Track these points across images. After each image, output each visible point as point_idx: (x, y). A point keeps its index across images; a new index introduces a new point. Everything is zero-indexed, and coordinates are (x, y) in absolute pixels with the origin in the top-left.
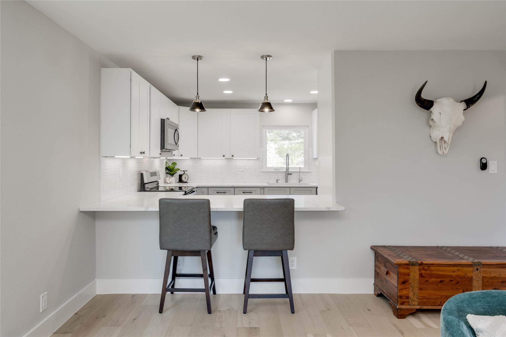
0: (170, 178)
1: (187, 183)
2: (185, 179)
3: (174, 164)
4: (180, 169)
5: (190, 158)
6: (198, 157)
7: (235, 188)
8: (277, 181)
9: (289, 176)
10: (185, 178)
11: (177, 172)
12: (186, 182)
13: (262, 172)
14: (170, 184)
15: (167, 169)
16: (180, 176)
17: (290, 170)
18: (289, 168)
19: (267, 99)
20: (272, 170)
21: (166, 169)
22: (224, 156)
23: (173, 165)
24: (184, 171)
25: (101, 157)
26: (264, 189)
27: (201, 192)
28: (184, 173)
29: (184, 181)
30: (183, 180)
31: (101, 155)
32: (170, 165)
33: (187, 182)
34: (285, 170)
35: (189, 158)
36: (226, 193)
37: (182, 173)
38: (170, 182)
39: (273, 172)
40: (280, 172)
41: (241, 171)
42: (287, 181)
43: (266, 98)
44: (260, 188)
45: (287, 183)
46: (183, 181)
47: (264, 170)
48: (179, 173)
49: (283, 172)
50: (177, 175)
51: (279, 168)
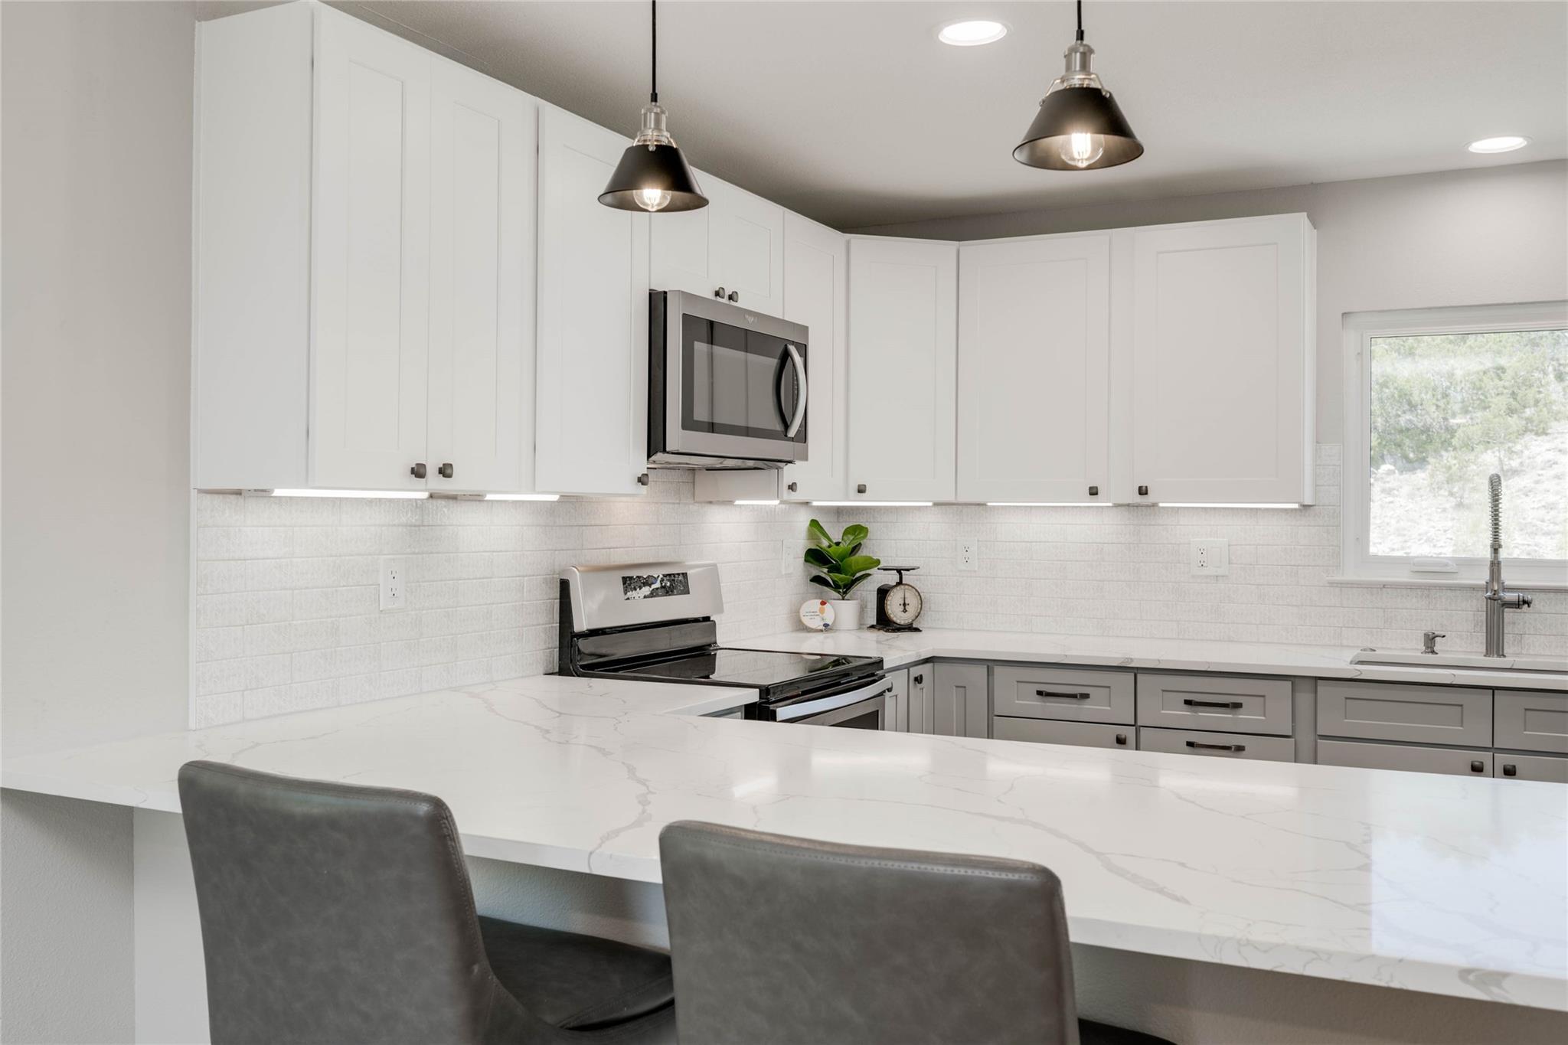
0: (823, 603)
1: (917, 630)
2: (905, 611)
3: (857, 531)
4: (878, 562)
5: (936, 504)
6: (961, 500)
7: (1139, 676)
8: (1430, 641)
9: (1509, 614)
10: (904, 605)
11: (869, 575)
12: (910, 628)
13: (1332, 584)
14: (821, 636)
15: (815, 556)
16: (883, 593)
17: (1509, 578)
18: (1502, 564)
19: (1085, 66)
20: (1404, 577)
21: (806, 561)
22: (1093, 492)
23: (852, 538)
24: (899, 571)
25: (194, 493)
26: (1316, 692)
27: (957, 687)
28: (901, 578)
29: (898, 622)
30: (895, 619)
31: (192, 486)
32: (836, 534)
33: (914, 626)
34: (1482, 577)
35: (930, 504)
36: (1088, 700)
37: (892, 578)
38: (826, 625)
39: (1411, 587)
40: (1451, 588)
41: (1207, 577)
42: (1495, 644)
43: (1077, 58)
44: (1289, 684)
45: (1495, 661)
46: (895, 623)
47: (1350, 576)
48: (881, 578)
49: (1473, 588)
50: (867, 591)
51: (1446, 565)
